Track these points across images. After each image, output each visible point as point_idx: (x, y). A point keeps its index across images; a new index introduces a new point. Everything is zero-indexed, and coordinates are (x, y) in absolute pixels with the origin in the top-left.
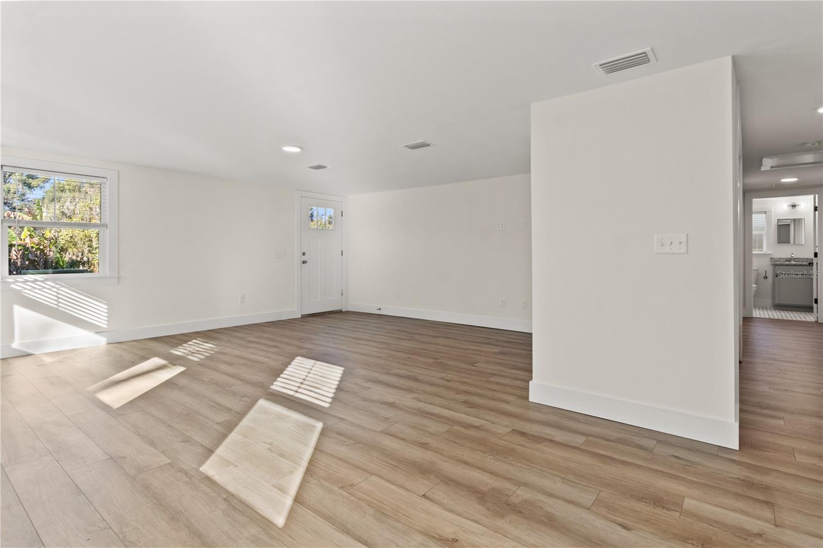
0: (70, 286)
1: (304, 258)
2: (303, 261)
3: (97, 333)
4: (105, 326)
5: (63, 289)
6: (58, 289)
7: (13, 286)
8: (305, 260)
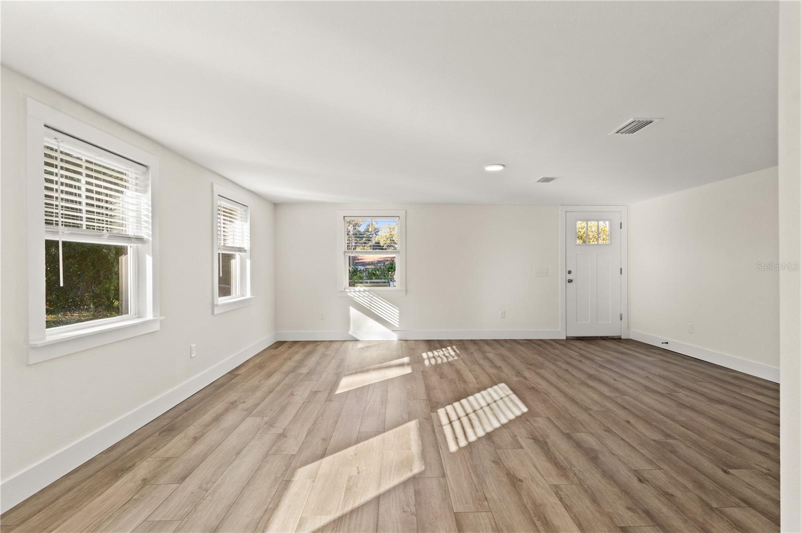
0: (379, 295)
1: (570, 277)
2: (569, 280)
3: (393, 331)
4: (398, 326)
5: (374, 297)
6: (371, 297)
7: (349, 294)
8: (571, 279)
